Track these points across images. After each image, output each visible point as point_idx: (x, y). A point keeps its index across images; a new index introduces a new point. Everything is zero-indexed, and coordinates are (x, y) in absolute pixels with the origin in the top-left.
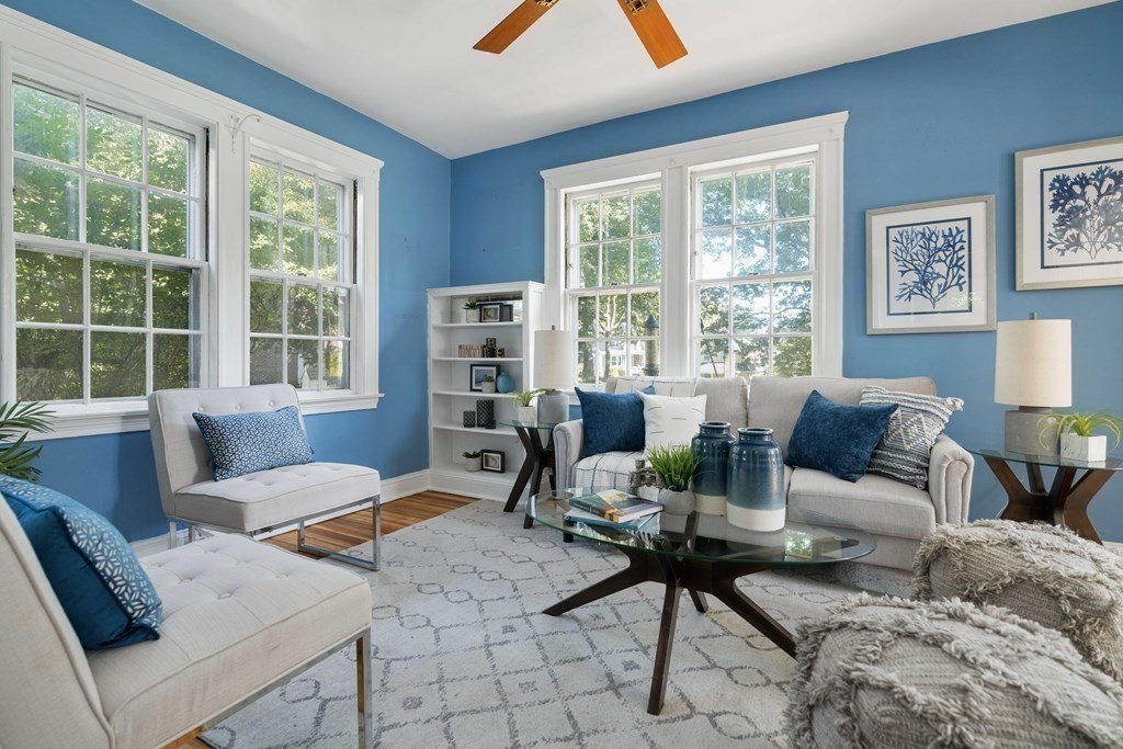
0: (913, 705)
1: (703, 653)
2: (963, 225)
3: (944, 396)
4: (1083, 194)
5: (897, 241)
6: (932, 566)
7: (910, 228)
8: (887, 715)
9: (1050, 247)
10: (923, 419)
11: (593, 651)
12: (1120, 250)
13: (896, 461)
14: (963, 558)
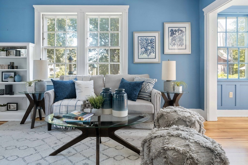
0: (180, 151)
1: (105, 155)
2: (154, 38)
3: (153, 79)
4: (176, 34)
5: (140, 40)
6: (159, 119)
7: (143, 37)
8: (175, 155)
9: (170, 45)
10: (149, 84)
11: (72, 163)
12: (182, 46)
13: (145, 95)
14: (167, 116)
